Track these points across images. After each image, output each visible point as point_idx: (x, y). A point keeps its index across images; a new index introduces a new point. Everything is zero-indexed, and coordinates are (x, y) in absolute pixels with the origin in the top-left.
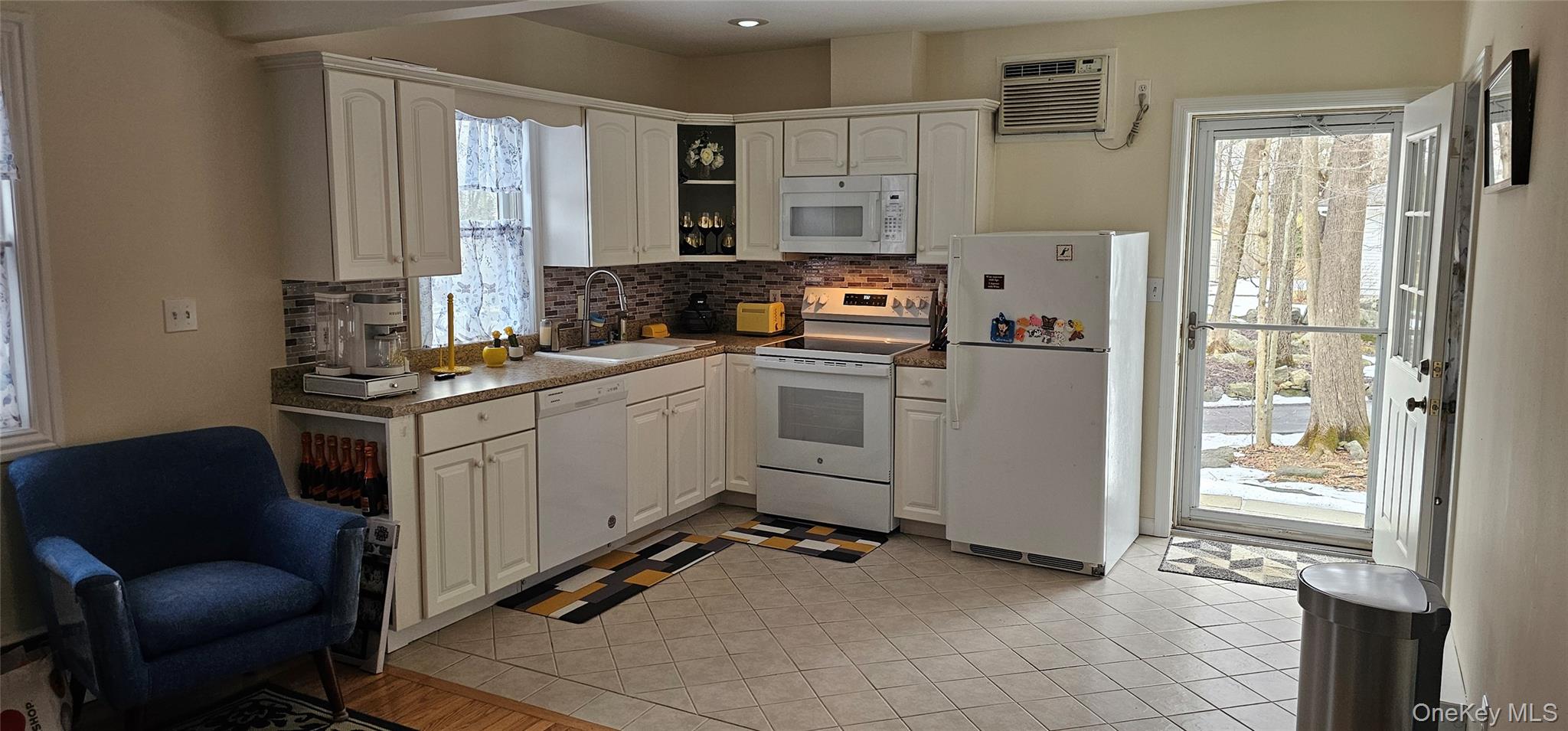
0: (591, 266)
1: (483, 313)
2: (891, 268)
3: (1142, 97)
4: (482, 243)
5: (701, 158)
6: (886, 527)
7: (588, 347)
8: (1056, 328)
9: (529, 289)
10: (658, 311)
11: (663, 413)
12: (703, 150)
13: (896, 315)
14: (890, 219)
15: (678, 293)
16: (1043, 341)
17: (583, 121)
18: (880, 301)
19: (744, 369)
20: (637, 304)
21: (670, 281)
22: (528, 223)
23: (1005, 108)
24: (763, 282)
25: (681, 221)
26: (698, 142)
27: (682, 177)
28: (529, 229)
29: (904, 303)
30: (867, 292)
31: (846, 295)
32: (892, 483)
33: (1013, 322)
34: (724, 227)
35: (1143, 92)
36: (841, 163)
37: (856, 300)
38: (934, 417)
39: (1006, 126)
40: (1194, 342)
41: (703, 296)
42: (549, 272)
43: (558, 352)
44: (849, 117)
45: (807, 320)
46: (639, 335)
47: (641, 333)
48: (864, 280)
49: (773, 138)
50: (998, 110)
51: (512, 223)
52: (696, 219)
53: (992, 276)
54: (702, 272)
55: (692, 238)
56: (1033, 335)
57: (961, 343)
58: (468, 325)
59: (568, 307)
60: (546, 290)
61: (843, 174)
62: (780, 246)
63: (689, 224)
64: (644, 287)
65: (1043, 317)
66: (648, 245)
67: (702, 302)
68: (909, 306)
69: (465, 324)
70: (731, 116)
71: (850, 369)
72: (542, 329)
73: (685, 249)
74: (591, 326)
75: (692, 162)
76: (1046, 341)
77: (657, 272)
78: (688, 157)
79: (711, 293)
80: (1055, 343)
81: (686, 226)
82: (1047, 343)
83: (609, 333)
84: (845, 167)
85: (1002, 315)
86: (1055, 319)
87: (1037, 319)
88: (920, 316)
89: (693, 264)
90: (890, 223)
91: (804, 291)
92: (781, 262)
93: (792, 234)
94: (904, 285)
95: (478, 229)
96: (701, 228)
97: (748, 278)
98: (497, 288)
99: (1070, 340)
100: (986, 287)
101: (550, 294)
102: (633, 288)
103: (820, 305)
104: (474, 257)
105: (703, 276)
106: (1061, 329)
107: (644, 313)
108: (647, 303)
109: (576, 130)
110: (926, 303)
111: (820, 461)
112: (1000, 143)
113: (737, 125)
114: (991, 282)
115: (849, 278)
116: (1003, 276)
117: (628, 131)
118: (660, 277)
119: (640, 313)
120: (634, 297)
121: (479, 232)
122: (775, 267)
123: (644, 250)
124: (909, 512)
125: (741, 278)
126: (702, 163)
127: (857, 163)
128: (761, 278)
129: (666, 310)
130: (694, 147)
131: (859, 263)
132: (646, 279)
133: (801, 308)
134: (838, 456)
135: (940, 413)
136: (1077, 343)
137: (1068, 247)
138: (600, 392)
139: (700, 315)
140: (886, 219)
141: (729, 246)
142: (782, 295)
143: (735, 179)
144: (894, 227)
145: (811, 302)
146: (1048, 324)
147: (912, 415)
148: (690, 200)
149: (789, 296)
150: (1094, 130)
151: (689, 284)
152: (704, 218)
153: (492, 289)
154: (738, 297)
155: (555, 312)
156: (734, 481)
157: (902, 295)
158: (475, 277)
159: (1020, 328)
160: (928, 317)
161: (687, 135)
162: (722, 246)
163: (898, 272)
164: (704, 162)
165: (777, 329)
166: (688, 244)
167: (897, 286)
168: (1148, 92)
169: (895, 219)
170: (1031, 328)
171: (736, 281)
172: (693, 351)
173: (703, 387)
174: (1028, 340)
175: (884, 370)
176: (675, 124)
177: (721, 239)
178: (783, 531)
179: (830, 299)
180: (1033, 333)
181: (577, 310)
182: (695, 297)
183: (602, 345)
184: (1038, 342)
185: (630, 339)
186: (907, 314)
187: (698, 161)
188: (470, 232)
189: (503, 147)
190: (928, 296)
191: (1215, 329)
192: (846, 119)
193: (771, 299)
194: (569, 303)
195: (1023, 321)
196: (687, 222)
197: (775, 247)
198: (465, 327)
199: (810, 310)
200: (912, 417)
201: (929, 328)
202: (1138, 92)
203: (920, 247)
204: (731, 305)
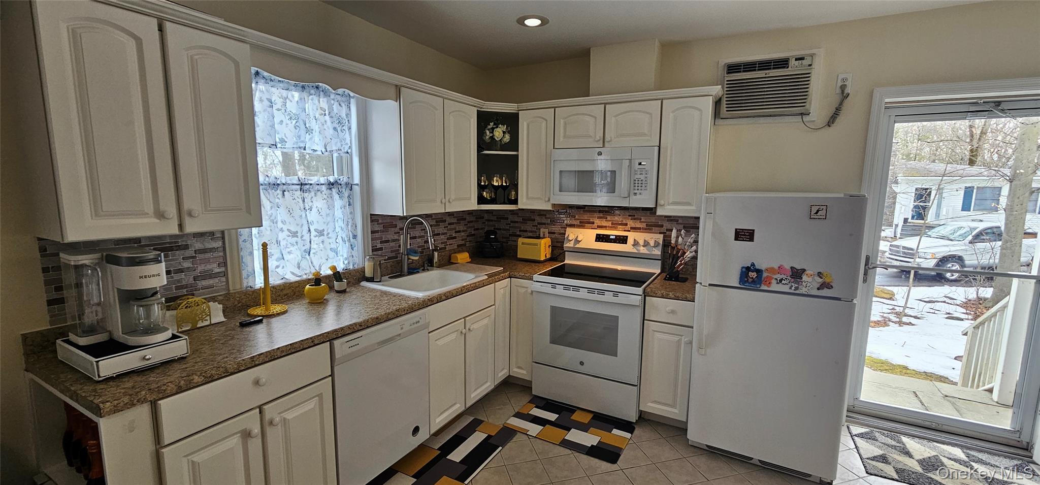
0: (405, 215)
1: (314, 253)
2: (629, 216)
3: (843, 88)
4: (310, 196)
5: (494, 135)
6: (633, 417)
7: (407, 275)
8: (805, 278)
9: (357, 232)
10: (463, 242)
11: (461, 332)
12: (495, 129)
13: (635, 251)
14: (638, 181)
15: (477, 229)
16: (790, 288)
17: (398, 98)
18: (623, 240)
19: (523, 290)
20: (448, 239)
21: (472, 222)
22: (357, 180)
23: (726, 98)
24: (536, 223)
25: (479, 181)
26: (492, 124)
27: (480, 148)
28: (357, 185)
29: (641, 243)
30: (613, 233)
31: (597, 235)
32: (639, 386)
33: (762, 271)
34: (509, 185)
35: (845, 83)
36: (599, 138)
37: (605, 238)
38: (676, 338)
39: (727, 111)
40: (867, 278)
41: (494, 233)
42: (374, 218)
43: (380, 282)
44: (605, 104)
45: (567, 251)
46: (448, 262)
47: (450, 259)
48: (609, 224)
49: (546, 120)
50: (720, 99)
51: (341, 180)
52: (490, 179)
53: (743, 230)
54: (494, 215)
55: (487, 193)
56: (781, 282)
57: (710, 285)
58: (299, 264)
59: (392, 244)
60: (373, 232)
61: (599, 146)
62: (551, 200)
63: (485, 182)
64: (452, 226)
65: (791, 268)
66: (453, 197)
67: (493, 237)
68: (646, 244)
69: (297, 262)
70: (517, 105)
71: (608, 297)
72: (366, 263)
73: (481, 200)
74: (409, 259)
75: (487, 137)
76: (793, 288)
77: (461, 216)
78: (485, 135)
79: (500, 229)
80: (803, 290)
81: (483, 184)
82: (794, 290)
83: (424, 263)
84: (601, 141)
85: (753, 265)
86: (804, 270)
87: (786, 269)
88: (653, 253)
89: (487, 211)
90: (638, 183)
91: (565, 231)
92: (551, 210)
93: (560, 191)
94: (639, 228)
95: (306, 184)
96: (493, 185)
97: (525, 220)
98: (325, 233)
99: (818, 289)
100: (736, 239)
101: (377, 235)
102: (444, 227)
103: (577, 241)
104: (302, 208)
105: (495, 218)
106: (810, 279)
107: (454, 244)
108: (455, 238)
109: (392, 104)
110: (659, 243)
111: (582, 363)
112: (718, 125)
113: (520, 112)
114: (741, 235)
115: (598, 222)
116: (754, 230)
117: (437, 110)
118: (465, 219)
119: (449, 245)
120: (446, 233)
121: (308, 186)
122: (545, 213)
123: (449, 202)
124: (651, 407)
125: (520, 219)
126: (495, 139)
127: (611, 138)
128: (534, 220)
129: (469, 241)
130: (489, 127)
131: (606, 212)
132: (455, 221)
133: (563, 243)
134: (595, 360)
135: (682, 336)
136: (825, 292)
137: (822, 207)
138: (402, 328)
139: (492, 246)
140: (635, 180)
141: (513, 198)
142: (549, 233)
143: (518, 151)
144: (641, 186)
145: (571, 239)
146: (797, 274)
147: (657, 335)
148: (486, 166)
149: (554, 233)
150: (802, 114)
151: (485, 223)
152: (495, 178)
153: (321, 233)
154: (518, 233)
155: (381, 249)
156: (515, 370)
157: (641, 237)
158: (302, 225)
159: (768, 276)
160: (660, 253)
161: (484, 119)
162: (508, 198)
163: (635, 219)
164: (496, 138)
165: (546, 257)
166: (484, 197)
167: (634, 229)
168: (848, 83)
169: (642, 181)
170: (779, 277)
171: (517, 222)
172: (487, 279)
173: (493, 305)
174: (775, 287)
175: (637, 300)
176: (476, 109)
177: (508, 193)
178: (552, 417)
179: (586, 237)
180: (781, 281)
181: (400, 246)
182: (489, 233)
183: (418, 272)
184: (786, 289)
185: (440, 266)
186: (643, 250)
187: (492, 138)
188: (299, 187)
189: (331, 117)
190: (660, 238)
191: (889, 269)
192: (603, 105)
193: (542, 235)
194: (394, 241)
195: (771, 270)
196: (484, 181)
197: (547, 199)
198: (296, 267)
199: (571, 244)
200: (658, 338)
201: (660, 261)
202: (840, 84)
203: (661, 202)
204: (514, 238)
